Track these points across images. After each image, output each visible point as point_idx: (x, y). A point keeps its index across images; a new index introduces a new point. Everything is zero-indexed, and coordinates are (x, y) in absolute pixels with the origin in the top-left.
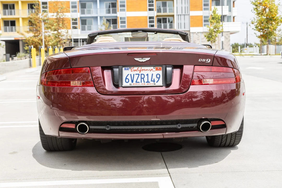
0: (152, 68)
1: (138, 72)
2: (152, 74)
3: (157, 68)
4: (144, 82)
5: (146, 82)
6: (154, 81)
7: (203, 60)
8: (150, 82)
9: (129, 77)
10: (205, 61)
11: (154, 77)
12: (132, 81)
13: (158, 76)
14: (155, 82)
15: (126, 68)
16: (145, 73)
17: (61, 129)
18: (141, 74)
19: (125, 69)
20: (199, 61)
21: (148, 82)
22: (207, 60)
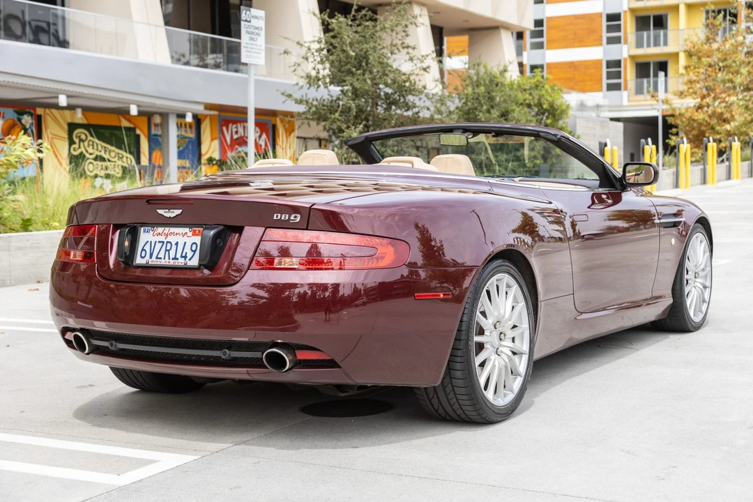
0: (187, 230)
1: (162, 238)
2: (185, 243)
3: (195, 231)
4: (170, 259)
5: (173, 259)
6: (185, 257)
7: (283, 216)
8: (178, 259)
9: (147, 248)
10: (287, 218)
11: (187, 249)
12: (151, 257)
13: (194, 248)
14: (187, 259)
15: (147, 228)
16: (172, 239)
18: (167, 242)
19: (144, 231)
20: (275, 218)
22: (292, 218)
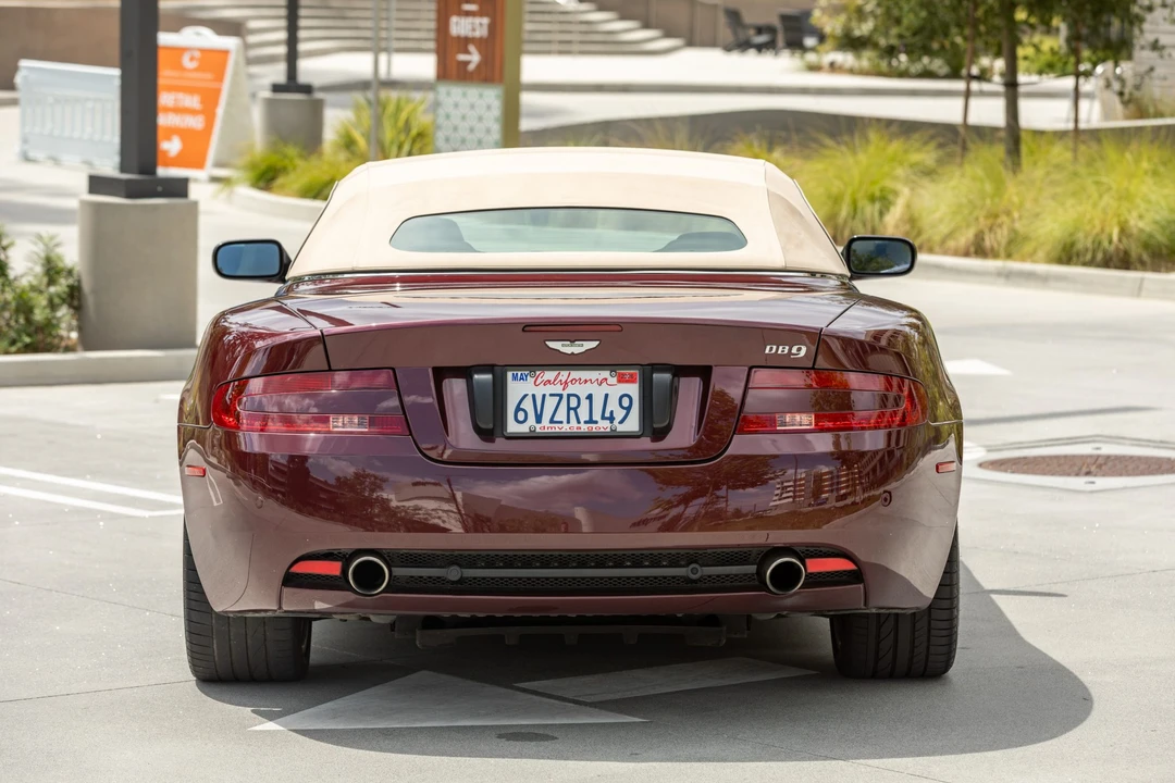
0: (606, 374)
1: (558, 389)
2: (607, 396)
3: (623, 374)
4: (579, 422)
5: (586, 422)
6: (611, 419)
7: (781, 348)
8: (596, 422)
9: (528, 405)
10: (786, 351)
11: (613, 405)
12: (539, 419)
13: (626, 402)
14: (616, 422)
15: (519, 373)
16: (582, 391)
17: (291, 580)
18: (569, 396)
19: (515, 378)
20: (767, 351)
21: (591, 421)
22: (794, 350)
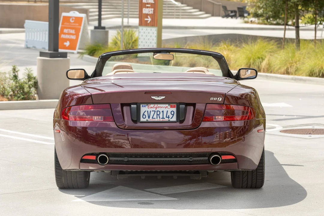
0: (167, 105)
1: (154, 109)
2: (167, 111)
3: (172, 106)
4: (160, 118)
5: (162, 118)
6: (169, 117)
7: (215, 98)
8: (164, 118)
9: (146, 114)
10: (216, 99)
11: (169, 114)
12: (149, 117)
13: (172, 113)
15: (144, 105)
16: (161, 110)
17: (82, 161)
18: (157, 111)
19: (143, 106)
20: (211, 99)
22: (218, 99)
